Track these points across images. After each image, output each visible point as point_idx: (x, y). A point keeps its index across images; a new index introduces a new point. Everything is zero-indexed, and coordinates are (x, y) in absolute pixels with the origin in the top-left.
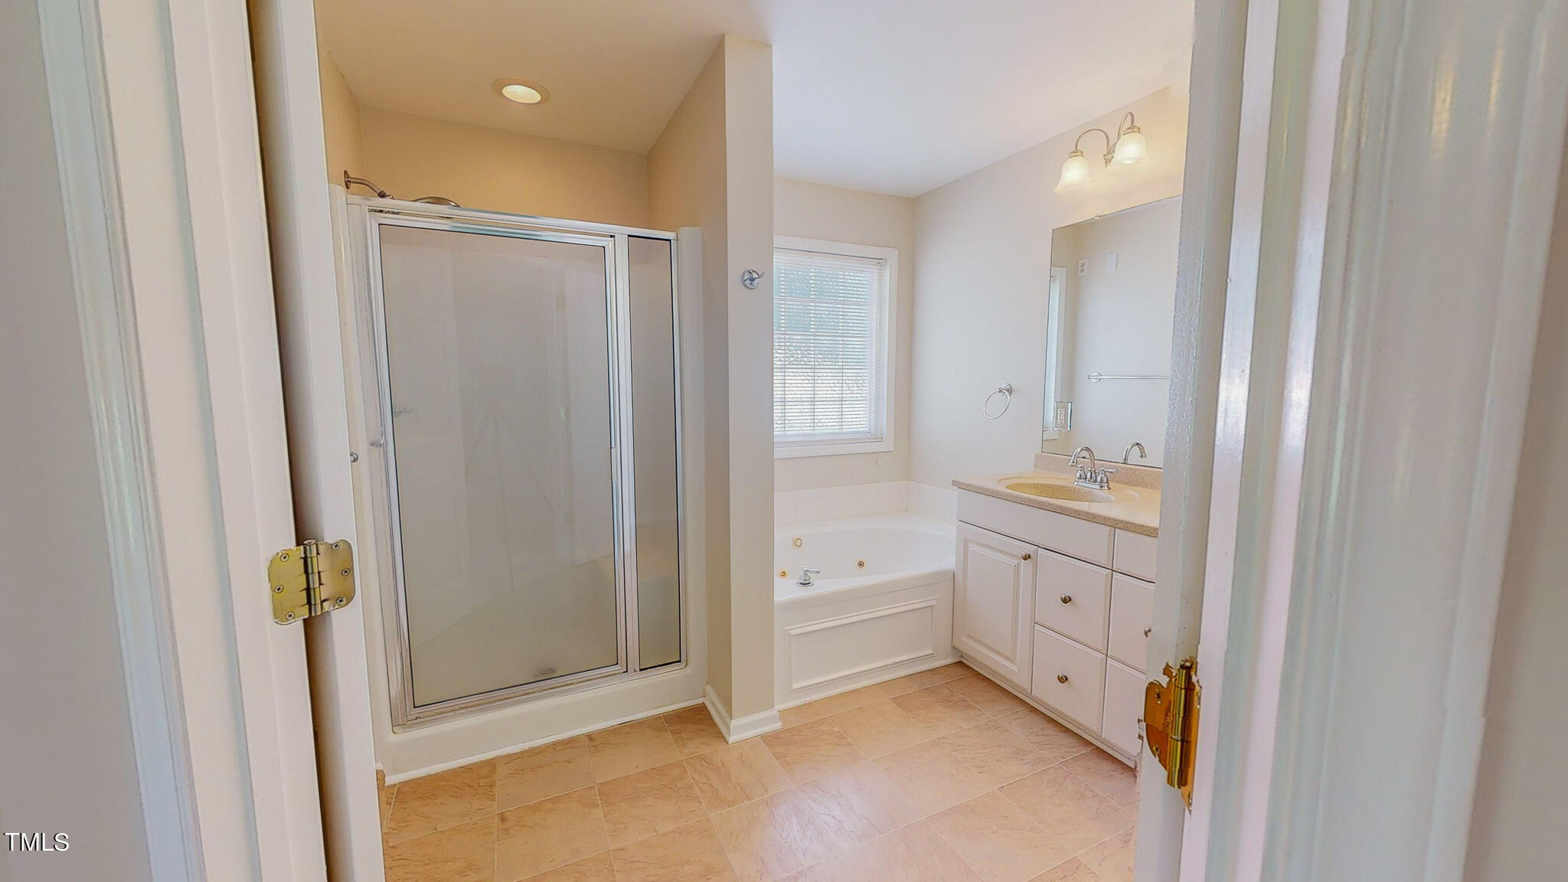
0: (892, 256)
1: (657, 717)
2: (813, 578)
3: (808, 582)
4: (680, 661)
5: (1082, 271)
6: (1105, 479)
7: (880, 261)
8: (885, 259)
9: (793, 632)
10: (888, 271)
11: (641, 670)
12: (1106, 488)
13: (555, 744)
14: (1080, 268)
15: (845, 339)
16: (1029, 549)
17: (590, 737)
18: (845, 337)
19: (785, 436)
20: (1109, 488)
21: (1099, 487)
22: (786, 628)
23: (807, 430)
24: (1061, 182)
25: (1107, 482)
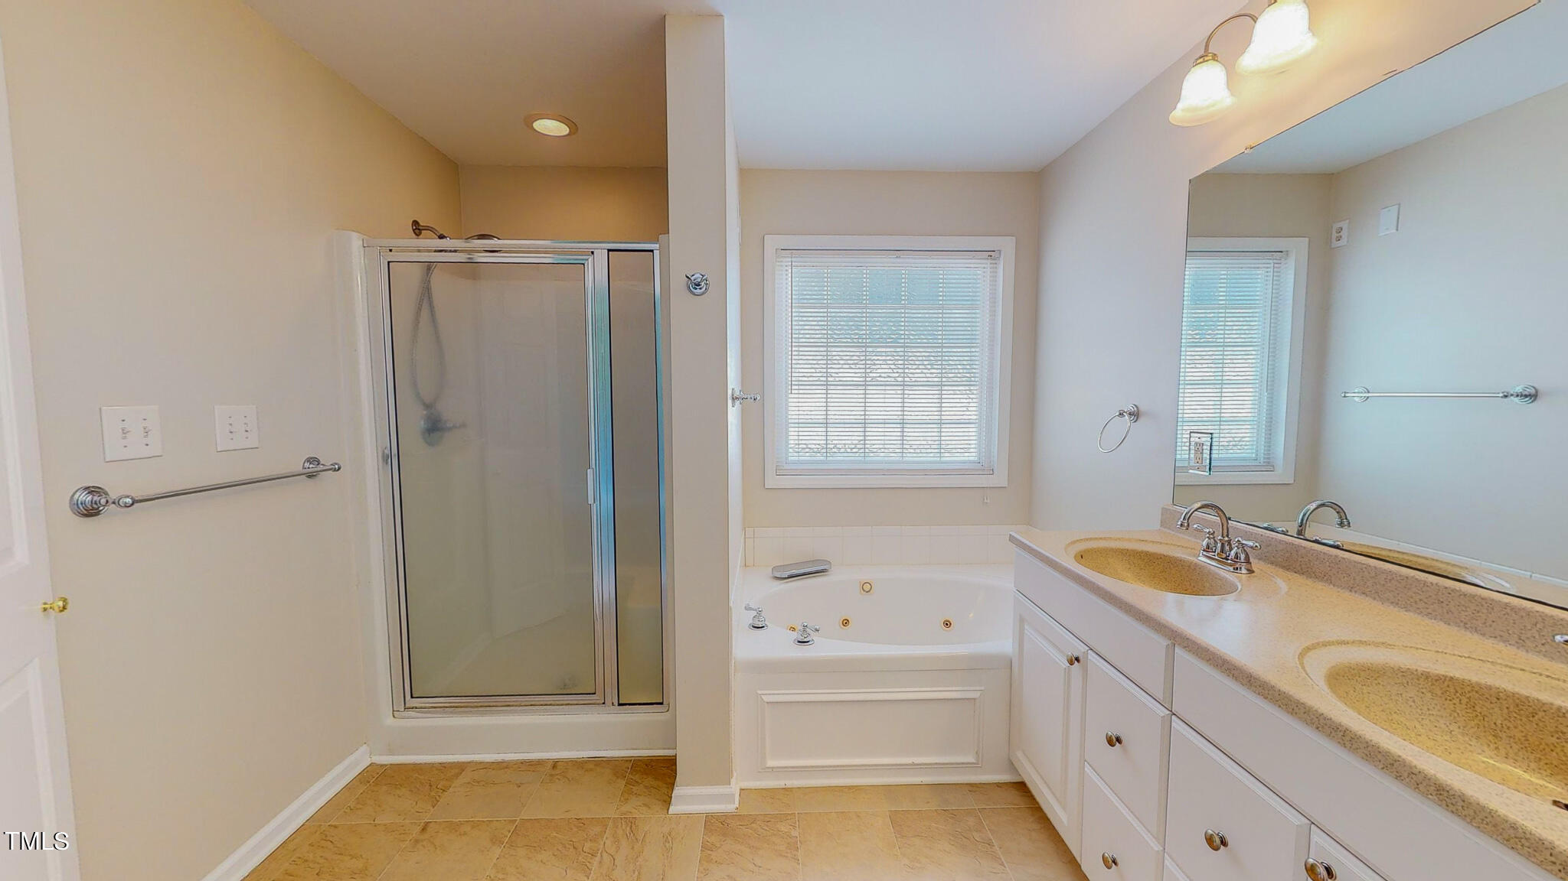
0: (1007, 246)
1: (627, 760)
2: (814, 636)
3: (805, 640)
4: (662, 704)
5: (1339, 239)
6: (1243, 556)
7: (992, 254)
8: (1000, 251)
9: (766, 699)
10: (1001, 266)
11: (620, 705)
12: (1244, 571)
13: (523, 762)
14: (1335, 235)
15: (944, 350)
16: (1079, 649)
17: (555, 764)
18: (945, 347)
19: (865, 463)
20: (1251, 571)
21: (1231, 569)
22: (759, 692)
23: (895, 457)
24: (1180, 106)
25: (1248, 561)
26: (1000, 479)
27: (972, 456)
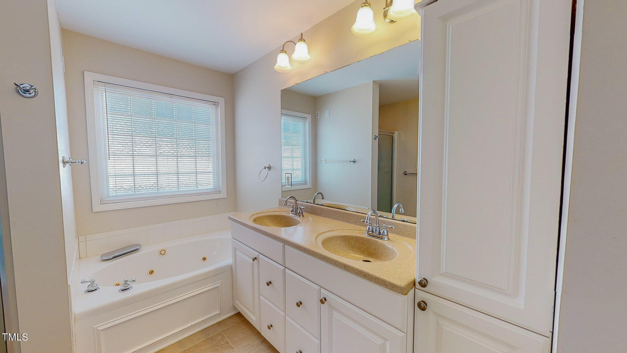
0: (221, 101)
2: (132, 285)
3: (126, 288)
8: (218, 103)
9: (99, 328)
10: (219, 109)
15: (196, 141)
16: (256, 255)
18: (197, 140)
19: (159, 193)
20: (303, 216)
21: (298, 216)
22: (94, 326)
24: (277, 65)
25: (302, 213)
26: (224, 195)
27: (211, 187)
